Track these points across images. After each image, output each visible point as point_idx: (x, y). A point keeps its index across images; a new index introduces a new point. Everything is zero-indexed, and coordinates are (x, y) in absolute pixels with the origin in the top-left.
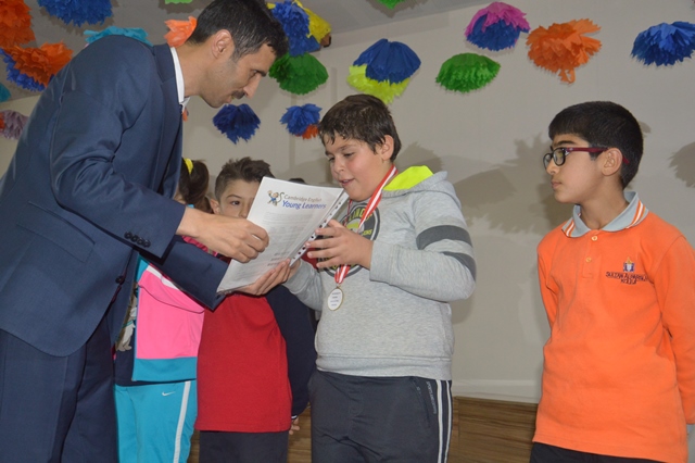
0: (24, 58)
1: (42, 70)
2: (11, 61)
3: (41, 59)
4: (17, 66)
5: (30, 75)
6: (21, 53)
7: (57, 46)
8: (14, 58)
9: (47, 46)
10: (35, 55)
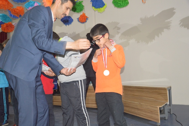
0: (13, 11)
1: (18, 14)
2: (10, 12)
3: (17, 11)
4: (12, 13)
5: (15, 15)
6: (12, 10)
7: (20, 7)
8: (11, 11)
9: (18, 7)
10: (16, 10)
